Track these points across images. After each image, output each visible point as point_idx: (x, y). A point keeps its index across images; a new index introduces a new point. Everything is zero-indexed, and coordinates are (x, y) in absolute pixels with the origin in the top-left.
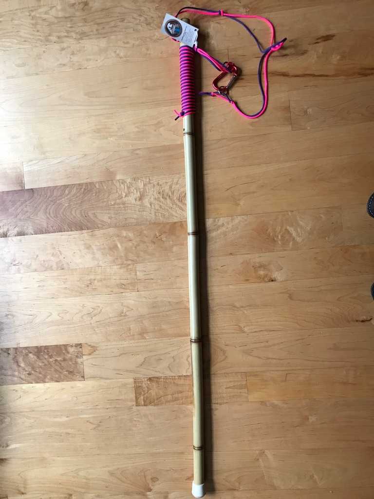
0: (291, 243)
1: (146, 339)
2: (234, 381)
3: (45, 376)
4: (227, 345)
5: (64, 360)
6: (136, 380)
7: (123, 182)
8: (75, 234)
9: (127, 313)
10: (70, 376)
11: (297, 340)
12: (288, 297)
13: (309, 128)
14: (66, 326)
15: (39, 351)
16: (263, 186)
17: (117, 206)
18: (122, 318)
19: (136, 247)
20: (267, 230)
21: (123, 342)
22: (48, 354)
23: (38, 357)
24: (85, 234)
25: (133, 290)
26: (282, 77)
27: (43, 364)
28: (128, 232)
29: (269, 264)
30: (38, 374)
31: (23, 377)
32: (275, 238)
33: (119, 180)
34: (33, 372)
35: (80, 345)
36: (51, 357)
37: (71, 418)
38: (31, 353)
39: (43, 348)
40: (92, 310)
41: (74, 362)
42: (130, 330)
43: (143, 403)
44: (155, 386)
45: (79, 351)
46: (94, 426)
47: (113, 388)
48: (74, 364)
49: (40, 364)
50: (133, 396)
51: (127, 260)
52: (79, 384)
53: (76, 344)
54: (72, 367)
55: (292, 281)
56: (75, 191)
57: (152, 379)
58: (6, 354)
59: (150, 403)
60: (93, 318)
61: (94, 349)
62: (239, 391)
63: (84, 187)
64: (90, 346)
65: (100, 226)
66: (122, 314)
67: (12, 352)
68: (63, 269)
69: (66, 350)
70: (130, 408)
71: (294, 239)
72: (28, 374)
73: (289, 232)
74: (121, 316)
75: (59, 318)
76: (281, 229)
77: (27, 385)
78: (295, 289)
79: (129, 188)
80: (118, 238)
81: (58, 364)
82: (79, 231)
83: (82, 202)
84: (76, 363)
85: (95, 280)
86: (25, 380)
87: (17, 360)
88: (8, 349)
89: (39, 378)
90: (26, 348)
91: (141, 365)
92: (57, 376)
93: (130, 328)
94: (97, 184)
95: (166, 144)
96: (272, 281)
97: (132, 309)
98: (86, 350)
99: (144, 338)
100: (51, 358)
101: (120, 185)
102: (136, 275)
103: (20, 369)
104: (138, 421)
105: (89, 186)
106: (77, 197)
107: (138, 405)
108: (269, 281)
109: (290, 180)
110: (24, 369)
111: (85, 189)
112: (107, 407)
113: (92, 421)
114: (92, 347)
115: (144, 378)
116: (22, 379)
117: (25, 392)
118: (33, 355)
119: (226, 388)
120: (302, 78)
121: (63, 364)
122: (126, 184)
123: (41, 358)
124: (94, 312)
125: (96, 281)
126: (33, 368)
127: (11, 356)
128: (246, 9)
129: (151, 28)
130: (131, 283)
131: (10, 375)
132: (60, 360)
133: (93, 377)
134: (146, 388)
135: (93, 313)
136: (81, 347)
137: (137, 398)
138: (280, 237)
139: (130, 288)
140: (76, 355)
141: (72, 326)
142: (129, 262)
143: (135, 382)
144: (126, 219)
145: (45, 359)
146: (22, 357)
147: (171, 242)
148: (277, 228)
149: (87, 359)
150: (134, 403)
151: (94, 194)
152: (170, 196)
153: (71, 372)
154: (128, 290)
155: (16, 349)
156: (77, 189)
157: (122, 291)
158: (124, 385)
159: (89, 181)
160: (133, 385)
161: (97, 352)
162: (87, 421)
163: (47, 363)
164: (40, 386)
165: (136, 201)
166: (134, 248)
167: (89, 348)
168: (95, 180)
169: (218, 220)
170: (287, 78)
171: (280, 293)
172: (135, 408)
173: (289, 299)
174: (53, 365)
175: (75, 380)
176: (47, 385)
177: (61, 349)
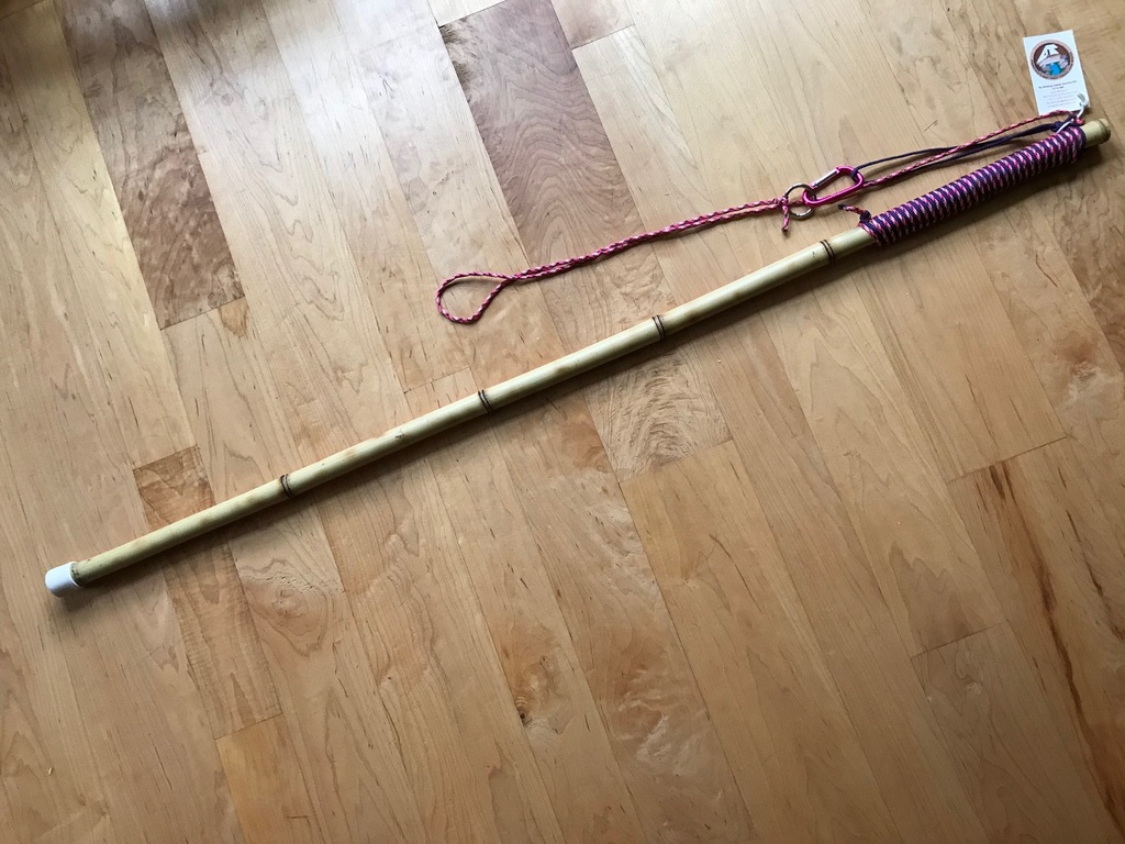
0: (627, 737)
1: (297, 445)
2: (254, 690)
3: (145, 235)
4: (334, 647)
5: (196, 268)
6: (193, 453)
7: (657, 278)
8: (499, 202)
9: (345, 383)
10: (162, 295)
11: (394, 819)
12: (495, 768)
13: (930, 699)
14: (275, 247)
15: (201, 203)
16: (749, 625)
17: (594, 282)
18: (331, 373)
19: (509, 355)
20: (643, 667)
21: (273, 394)
22: (198, 225)
23: (185, 205)
24: (507, 225)
25: (404, 380)
26: (1039, 596)
27: (173, 221)
28: (540, 325)
29: (560, 696)
30: (145, 216)
31: (131, 184)
32: (629, 694)
33: (658, 266)
34: (148, 203)
35: (239, 293)
36: (194, 234)
37: (66, 324)
38: (191, 184)
39: (209, 210)
40: (331, 298)
41: (196, 292)
42: (309, 400)
43: (144, 484)
44: (191, 501)
45: (225, 296)
46: (61, 385)
47: (161, 403)
48: (193, 292)
49: (171, 215)
50: (155, 456)
51: (471, 343)
52: (149, 320)
53: (240, 283)
54: (183, 292)
55: (535, 766)
56: (601, 169)
57: (207, 490)
58: (172, 128)
59: (149, 502)
60: (313, 306)
61: (240, 329)
62: (234, 709)
63: (617, 188)
64: (245, 317)
65: (536, 254)
66: (340, 373)
67: (182, 139)
68: (408, 199)
69: (221, 264)
70: (126, 457)
71: (640, 741)
72: (141, 193)
73: (655, 722)
74: (335, 372)
75: (289, 224)
76: (657, 701)
77: (115, 199)
78: (518, 777)
79: (647, 295)
80: (518, 306)
81: (183, 255)
82: (507, 209)
83: (580, 194)
84: (196, 298)
85: (404, 281)
86: (125, 191)
87: (166, 157)
88: (185, 129)
89: (138, 220)
90: (199, 169)
91: (233, 454)
92: (154, 262)
93: (313, 399)
94: (635, 217)
95: (782, 354)
96: (522, 717)
97: (358, 392)
98: (231, 310)
99: (297, 439)
100: (192, 234)
101: (647, 273)
102: (443, 375)
103: (148, 172)
104: (101, 484)
105: (622, 200)
106: (588, 179)
107: (138, 473)
108: (518, 709)
109: (786, 690)
110: (149, 179)
111: (612, 192)
112: (113, 402)
113: (71, 375)
114: (244, 325)
115: (203, 470)
116: (125, 183)
117: (97, 199)
118: (189, 193)
119: (232, 674)
120: (1054, 648)
121: (186, 268)
122: (654, 285)
123: (187, 213)
124: (327, 303)
125: (400, 285)
126: (157, 201)
127: (171, 141)
129: (1058, 230)
130: (420, 371)
131: (126, 153)
132: (192, 259)
133: (174, 350)
134: (181, 482)
135: (323, 301)
136: (235, 298)
137: (151, 466)
138: (634, 704)
139: (408, 372)
140: (215, 290)
141: (279, 260)
142: (468, 351)
143: (188, 451)
144: (570, 312)
145: (187, 222)
146: (176, 168)
148: (655, 691)
149: (211, 321)
150: (139, 464)
151: (607, 218)
152: (655, 400)
153: (171, 292)
154: (400, 369)
155: (191, 147)
156: (607, 172)
157: (396, 354)
158: (175, 427)
159: (636, 195)
160: (179, 449)
161: (234, 339)
162: (68, 365)
163: (177, 229)
164: (120, 228)
165: (620, 322)
166: (504, 352)
167: (239, 318)
168: (641, 208)
169: (632, 538)
170: (1040, 607)
171: (497, 744)
172: (128, 469)
173: (489, 771)
174: (177, 245)
175: (155, 306)
176: (127, 246)
177: (218, 251)
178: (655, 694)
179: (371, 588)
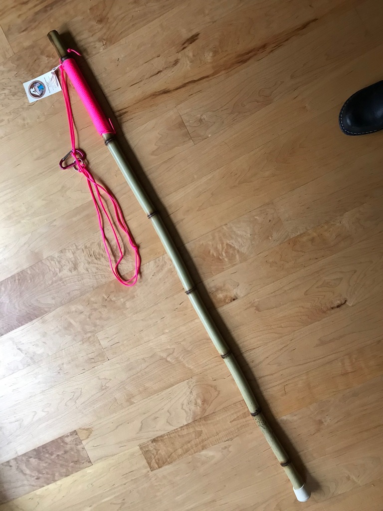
0: (237, 256)
1: (135, 403)
2: (236, 413)
3: (54, 475)
4: (215, 380)
5: (66, 452)
6: (142, 446)
7: (52, 258)
8: (27, 326)
9: (107, 385)
10: (77, 466)
11: (281, 349)
12: (255, 310)
13: (210, 136)
14: (54, 419)
15: (39, 452)
16: (188, 211)
17: (56, 284)
18: (104, 391)
19: (89, 318)
20: (210, 252)
21: (114, 415)
22: (48, 453)
23: (40, 459)
24: (36, 323)
25: (104, 361)
26: (165, 95)
27: (47, 464)
28: (75, 306)
29: (224, 285)
30: (46, 476)
31: (33, 483)
32: (220, 257)
33: (47, 258)
34: (41, 475)
35: (75, 432)
36: (52, 454)
37: (94, 506)
38: (31, 457)
39: (41, 449)
40: (73, 394)
41: (75, 451)
42: (116, 400)
43: (157, 466)
44: (161, 445)
45: (76, 438)
46: (119, 506)
47: (123, 462)
48: (76, 452)
49: (45, 465)
50: (144, 462)
51: (86, 334)
52: (89, 470)
53: (70, 433)
54: (76, 457)
55: (253, 293)
56: (10, 285)
57: (156, 439)
58: (8, 467)
59: (164, 463)
60: (77, 401)
61: (89, 431)
62: (244, 420)
63: (17, 278)
64: (84, 429)
65: (46, 310)
66: (104, 388)
67: (13, 463)
68: (29, 365)
69: (63, 442)
70: (146, 476)
71: (238, 251)
72: (37, 479)
73: (231, 246)
74: (103, 389)
75: (44, 414)
76: (222, 246)
77: (40, 489)
78: (258, 300)
79: (59, 262)
80: (68, 315)
81: (61, 458)
82: (29, 323)
83: (20, 293)
84: (78, 451)
85: (63, 364)
86: (36, 486)
87: (20, 469)
88: (8, 462)
89: (47, 479)
90: (24, 455)
91: (141, 430)
92: (64, 470)
93: (115, 398)
94: (28, 270)
95: (78, 205)
96: (234, 300)
97: (110, 380)
98: (82, 435)
99: (132, 403)
101: (50, 263)
102: (100, 344)
103: (27, 476)
104: (159, 485)
105: (22, 275)
106: (14, 290)
107: (152, 469)
108: (231, 301)
109: (212, 194)
110: (31, 476)
111: (19, 280)
112: (124, 483)
113: (115, 502)
114: (87, 429)
115: (148, 442)
116: (33, 486)
117: (41, 497)
118: (35, 458)
119: (230, 422)
120: (184, 88)
121: (66, 456)
122: (55, 259)
123: (43, 458)
124: (75, 395)
125: (65, 365)
126: (39, 472)
127: (14, 468)
128: (102, 42)
129: (18, 98)
130: (99, 354)
131: (21, 486)
132: (62, 454)
133: (100, 459)
134: (155, 451)
135: (74, 397)
136: (77, 434)
137: (149, 463)
138: (224, 254)
139: (100, 359)
140: (74, 443)
141: (60, 417)
142: (89, 335)
143: (141, 448)
144: (69, 293)
145: (47, 457)
146: (25, 464)
147: (122, 299)
148: (218, 247)
149: (87, 443)
150: (149, 469)
151: (29, 281)
152: (102, 255)
153: (76, 462)
154: (99, 363)
155: (15, 459)
156: (11, 283)
157: (94, 365)
158: (132, 455)
159: (19, 270)
160: (141, 452)
161: (93, 433)
162: (111, 504)
163: (50, 462)
164: (52, 486)
165: (71, 272)
166: (88, 319)
167: (85, 432)
168: (25, 267)
169: (159, 260)
170: (169, 94)
171: (246, 309)
172: (151, 474)
173: (257, 312)
174: (57, 461)
175: (81, 469)
176: (59, 483)
177: (58, 443)
178: (220, 247)
179: (190, 367)
